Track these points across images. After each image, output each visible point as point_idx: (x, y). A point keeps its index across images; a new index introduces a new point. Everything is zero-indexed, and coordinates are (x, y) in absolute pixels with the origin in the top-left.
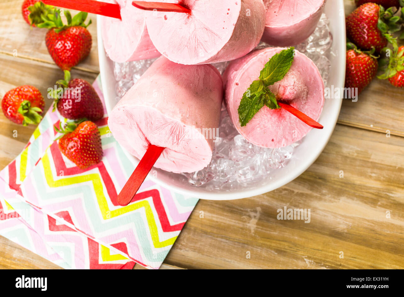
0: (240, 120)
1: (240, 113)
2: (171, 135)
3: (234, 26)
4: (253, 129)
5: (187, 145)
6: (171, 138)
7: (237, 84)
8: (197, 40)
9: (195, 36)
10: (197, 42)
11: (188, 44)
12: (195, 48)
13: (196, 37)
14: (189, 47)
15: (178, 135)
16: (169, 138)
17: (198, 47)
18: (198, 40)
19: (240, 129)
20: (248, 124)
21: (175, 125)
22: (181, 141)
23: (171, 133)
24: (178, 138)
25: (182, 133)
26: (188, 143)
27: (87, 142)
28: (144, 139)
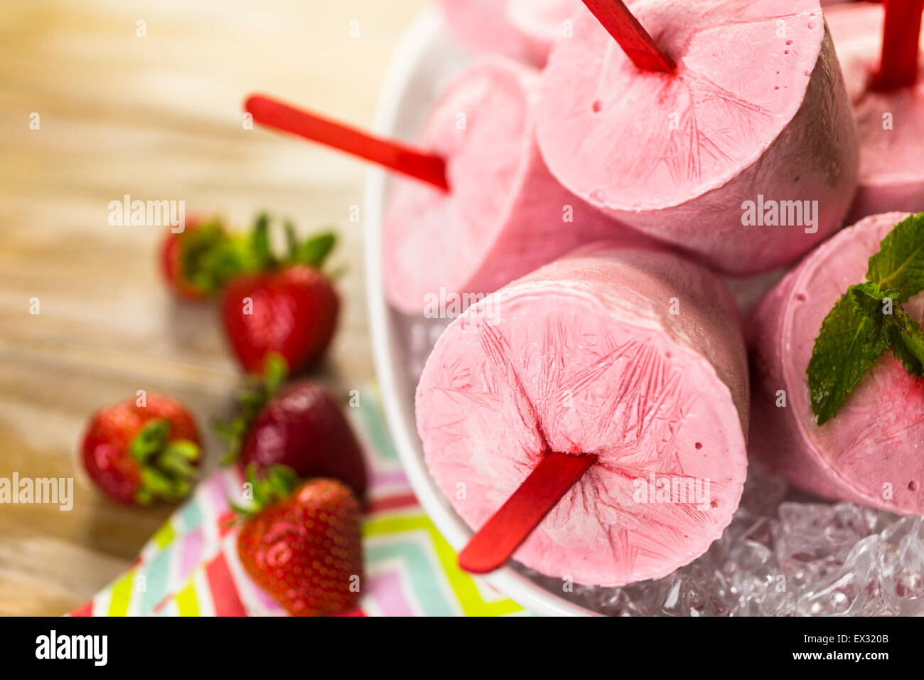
0: (815, 407)
1: (814, 383)
2: (621, 398)
3: (809, 78)
4: (853, 441)
5: (668, 436)
6: (621, 408)
7: (801, 298)
8: (695, 134)
9: (689, 123)
10: (695, 139)
11: (669, 153)
12: (691, 156)
13: (692, 128)
14: (670, 161)
15: (643, 400)
16: (614, 409)
17: (699, 153)
18: (698, 134)
19: (813, 437)
20: (838, 422)
21: (638, 357)
22: (651, 421)
23: (622, 392)
24: (644, 412)
25: (659, 388)
26: (671, 429)
27: (326, 525)
28: (533, 426)
